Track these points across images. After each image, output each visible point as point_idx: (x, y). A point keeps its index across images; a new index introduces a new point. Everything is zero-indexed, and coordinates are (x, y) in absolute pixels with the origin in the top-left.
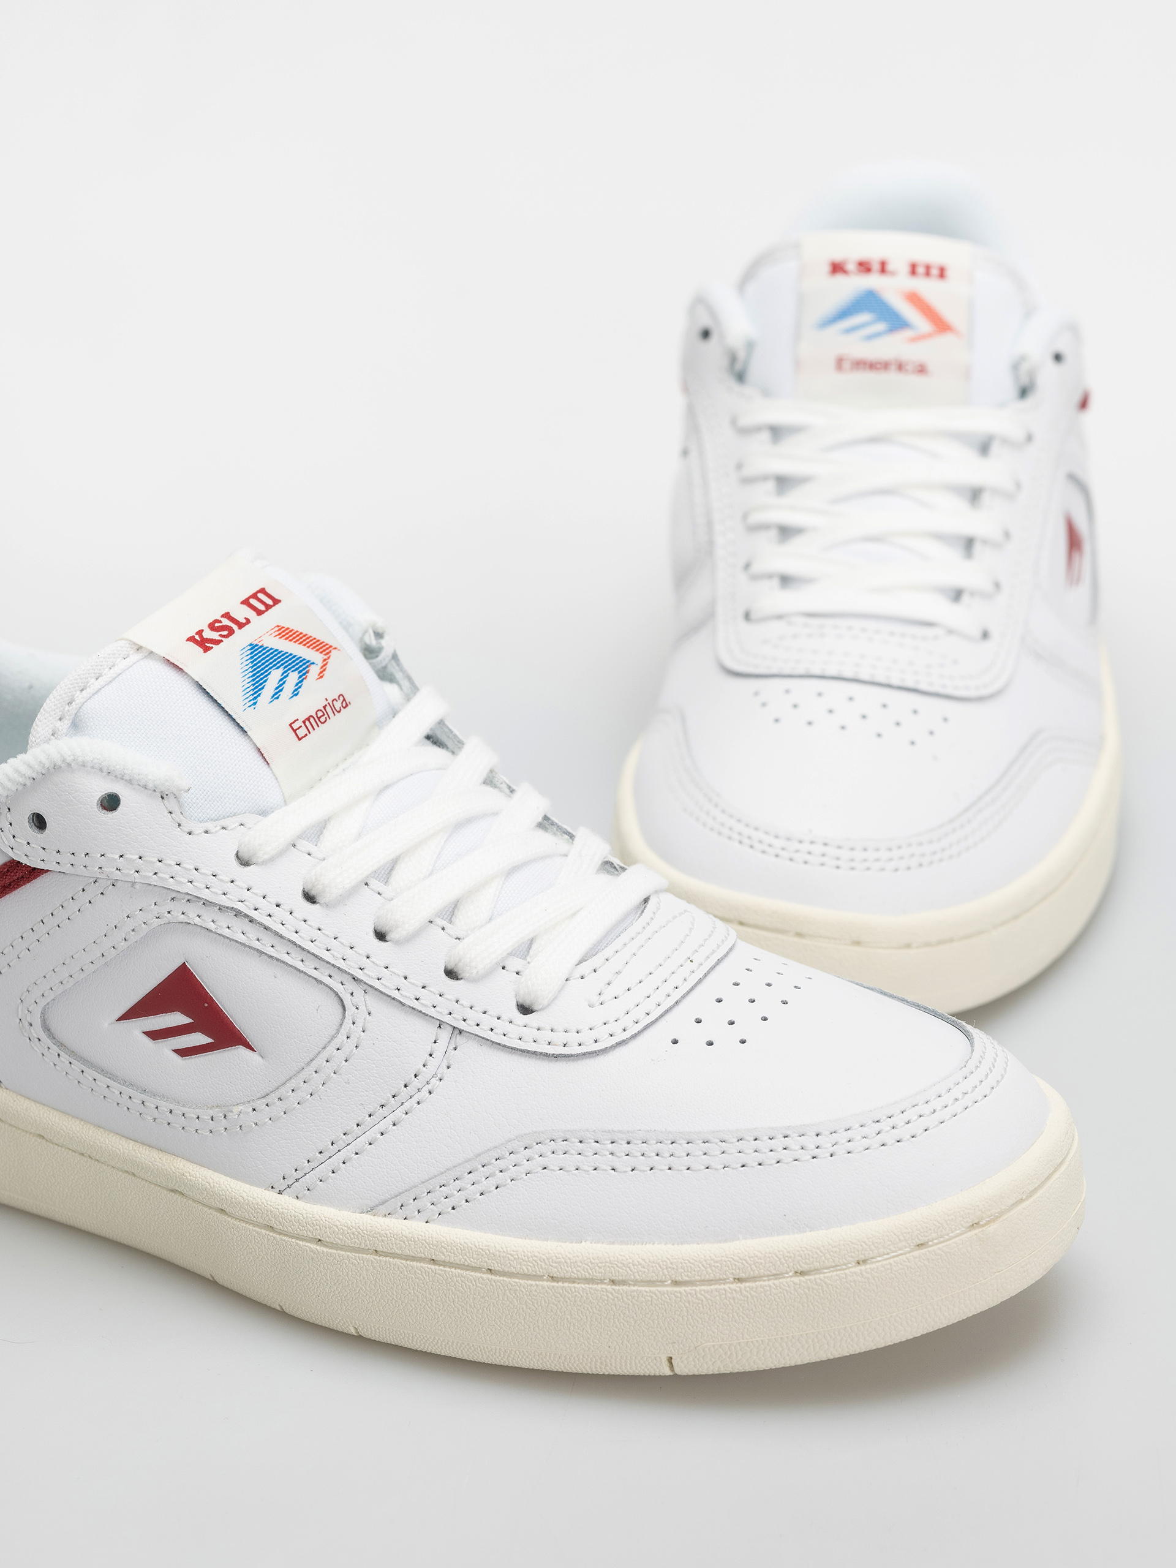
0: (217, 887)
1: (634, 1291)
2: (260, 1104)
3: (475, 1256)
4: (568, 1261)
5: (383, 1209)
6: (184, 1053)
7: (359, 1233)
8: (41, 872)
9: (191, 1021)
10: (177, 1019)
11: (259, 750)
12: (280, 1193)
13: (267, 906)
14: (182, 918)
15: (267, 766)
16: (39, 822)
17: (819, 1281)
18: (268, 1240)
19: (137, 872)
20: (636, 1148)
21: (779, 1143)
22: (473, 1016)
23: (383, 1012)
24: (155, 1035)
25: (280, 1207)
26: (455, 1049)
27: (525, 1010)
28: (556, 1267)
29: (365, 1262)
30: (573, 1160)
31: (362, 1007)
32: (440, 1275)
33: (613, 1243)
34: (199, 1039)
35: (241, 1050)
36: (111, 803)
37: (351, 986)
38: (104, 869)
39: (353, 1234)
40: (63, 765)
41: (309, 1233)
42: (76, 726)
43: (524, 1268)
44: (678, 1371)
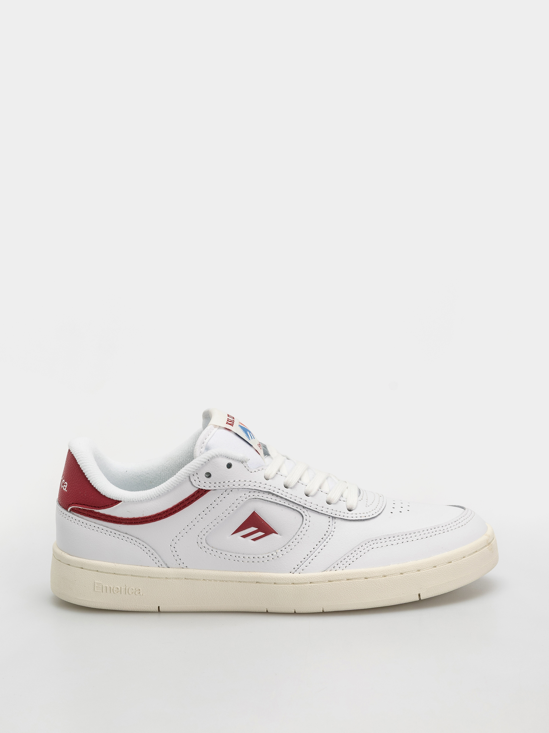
0: (262, 486)
1: (409, 575)
2: (283, 549)
3: (362, 575)
4: (389, 570)
5: (329, 569)
6: (254, 540)
7: (325, 576)
8: (209, 491)
9: (257, 529)
10: (253, 529)
11: (256, 451)
12: (293, 573)
13: (277, 490)
14: (254, 497)
15: (259, 455)
16: (209, 475)
17: (456, 563)
18: (293, 587)
19: (239, 485)
20: (397, 538)
21: (434, 530)
22: (338, 513)
23: (313, 515)
24: (244, 536)
25: (296, 576)
26: (335, 523)
27: (350, 510)
28: (386, 572)
29: (328, 585)
30: (379, 545)
31: (308, 515)
32: (352, 583)
33: (398, 564)
34: (260, 534)
35: (274, 534)
36: (229, 466)
37: (305, 510)
38: (230, 486)
39: (323, 577)
40: (215, 456)
41: (308, 581)
42: (207, 449)
43: (377, 575)
44: (422, 598)
